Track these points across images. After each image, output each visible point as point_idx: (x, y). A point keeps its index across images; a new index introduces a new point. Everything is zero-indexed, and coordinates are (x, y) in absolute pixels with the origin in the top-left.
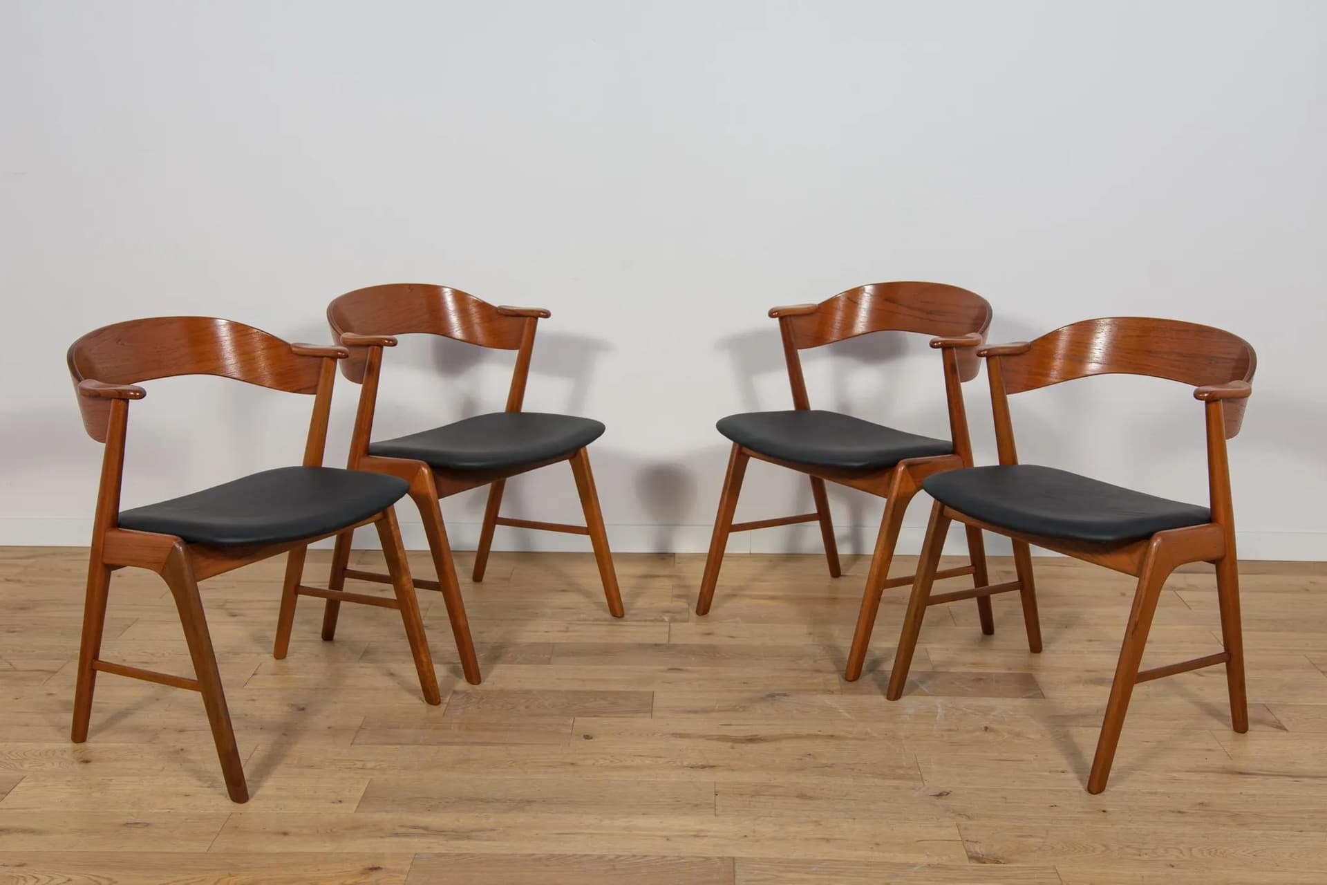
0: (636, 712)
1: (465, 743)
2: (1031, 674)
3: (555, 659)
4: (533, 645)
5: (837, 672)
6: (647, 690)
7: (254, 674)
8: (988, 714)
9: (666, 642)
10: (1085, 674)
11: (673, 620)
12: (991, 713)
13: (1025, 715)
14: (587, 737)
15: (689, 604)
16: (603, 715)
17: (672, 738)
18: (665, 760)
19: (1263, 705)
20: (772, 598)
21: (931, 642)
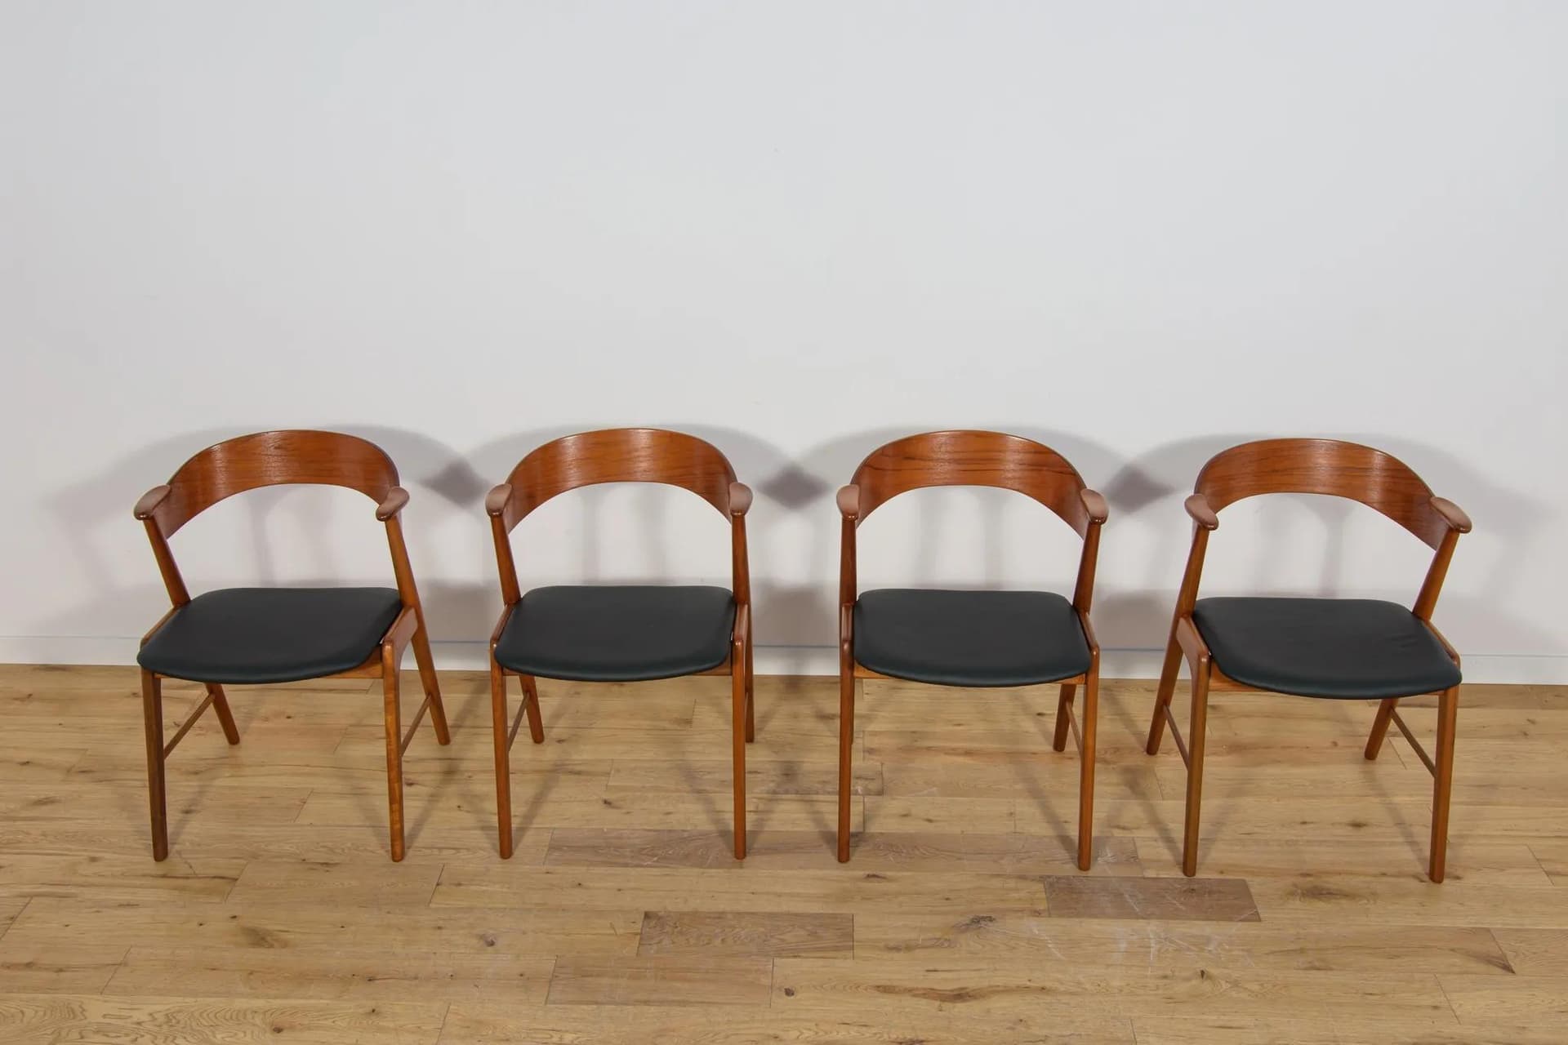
0: (836, 949)
1: (661, 1003)
2: (1244, 881)
3: (748, 858)
4: (723, 834)
5: (1042, 879)
6: (844, 910)
7: (438, 885)
8: (1202, 950)
9: (861, 830)
10: (1301, 880)
11: (867, 793)
12: (1206, 948)
13: (1243, 950)
14: (789, 992)
15: (882, 764)
16: (803, 954)
17: (877, 994)
18: (874, 1030)
19: (1488, 930)
20: (968, 753)
21: (1137, 828)
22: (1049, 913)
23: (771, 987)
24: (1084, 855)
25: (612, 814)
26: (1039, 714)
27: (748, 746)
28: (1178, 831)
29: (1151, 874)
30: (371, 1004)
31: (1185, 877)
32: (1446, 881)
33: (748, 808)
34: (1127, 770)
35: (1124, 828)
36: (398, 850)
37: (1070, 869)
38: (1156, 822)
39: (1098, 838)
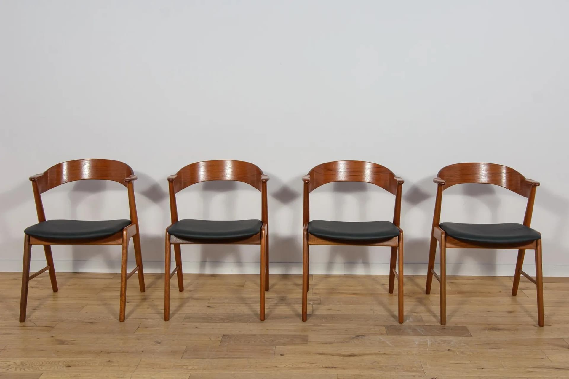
0: (301, 344)
1: (230, 358)
2: (465, 326)
3: (265, 321)
4: (256, 314)
5: (384, 326)
6: (305, 334)
7: (138, 328)
8: (449, 344)
9: (312, 313)
10: (487, 326)
11: (314, 304)
12: (450, 343)
13: (465, 344)
14: (281, 355)
15: (320, 297)
16: (287, 345)
17: (317, 355)
18: (315, 365)
19: (563, 339)
20: (354, 294)
21: (422, 313)
22: (387, 334)
23: (275, 353)
24: (401, 319)
25: (211, 310)
26: (383, 284)
27: (266, 292)
28: (438, 313)
29: (427, 324)
30: (108, 359)
31: (441, 325)
32: (544, 326)
33: (266, 308)
34: (419, 298)
35: (417, 313)
36: (123, 318)
37: (396, 323)
38: (429, 311)
39: (406, 316)
